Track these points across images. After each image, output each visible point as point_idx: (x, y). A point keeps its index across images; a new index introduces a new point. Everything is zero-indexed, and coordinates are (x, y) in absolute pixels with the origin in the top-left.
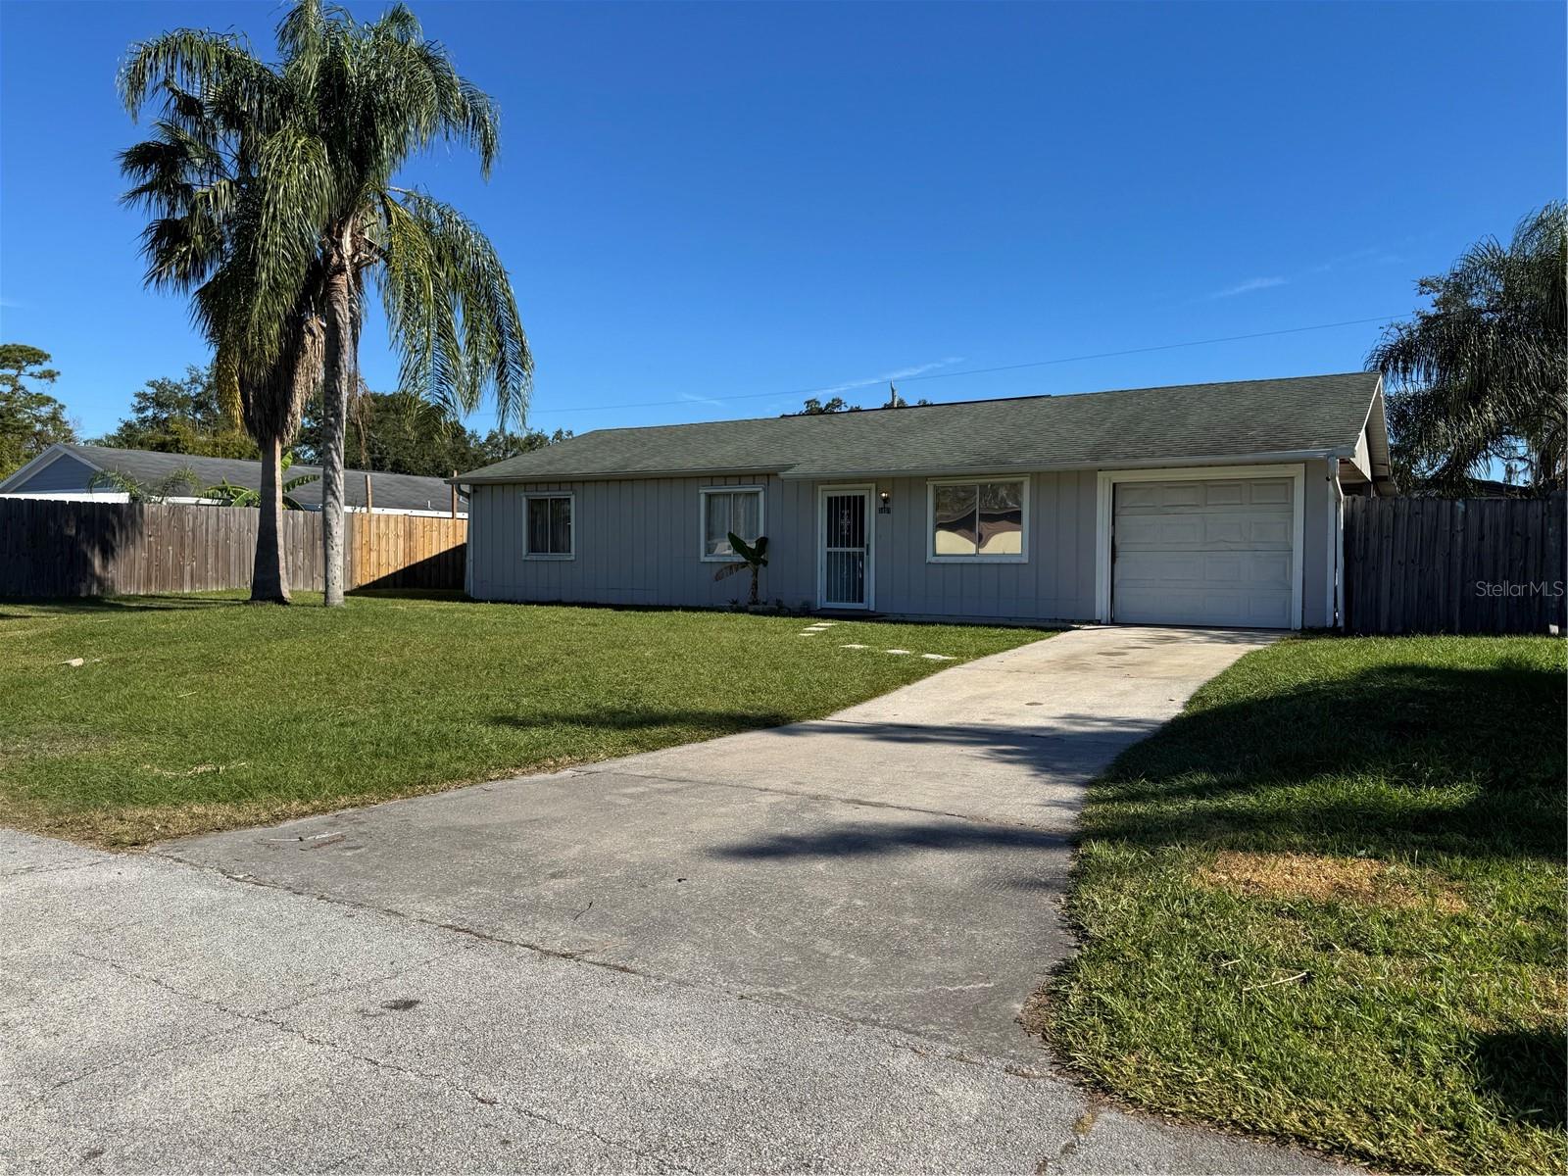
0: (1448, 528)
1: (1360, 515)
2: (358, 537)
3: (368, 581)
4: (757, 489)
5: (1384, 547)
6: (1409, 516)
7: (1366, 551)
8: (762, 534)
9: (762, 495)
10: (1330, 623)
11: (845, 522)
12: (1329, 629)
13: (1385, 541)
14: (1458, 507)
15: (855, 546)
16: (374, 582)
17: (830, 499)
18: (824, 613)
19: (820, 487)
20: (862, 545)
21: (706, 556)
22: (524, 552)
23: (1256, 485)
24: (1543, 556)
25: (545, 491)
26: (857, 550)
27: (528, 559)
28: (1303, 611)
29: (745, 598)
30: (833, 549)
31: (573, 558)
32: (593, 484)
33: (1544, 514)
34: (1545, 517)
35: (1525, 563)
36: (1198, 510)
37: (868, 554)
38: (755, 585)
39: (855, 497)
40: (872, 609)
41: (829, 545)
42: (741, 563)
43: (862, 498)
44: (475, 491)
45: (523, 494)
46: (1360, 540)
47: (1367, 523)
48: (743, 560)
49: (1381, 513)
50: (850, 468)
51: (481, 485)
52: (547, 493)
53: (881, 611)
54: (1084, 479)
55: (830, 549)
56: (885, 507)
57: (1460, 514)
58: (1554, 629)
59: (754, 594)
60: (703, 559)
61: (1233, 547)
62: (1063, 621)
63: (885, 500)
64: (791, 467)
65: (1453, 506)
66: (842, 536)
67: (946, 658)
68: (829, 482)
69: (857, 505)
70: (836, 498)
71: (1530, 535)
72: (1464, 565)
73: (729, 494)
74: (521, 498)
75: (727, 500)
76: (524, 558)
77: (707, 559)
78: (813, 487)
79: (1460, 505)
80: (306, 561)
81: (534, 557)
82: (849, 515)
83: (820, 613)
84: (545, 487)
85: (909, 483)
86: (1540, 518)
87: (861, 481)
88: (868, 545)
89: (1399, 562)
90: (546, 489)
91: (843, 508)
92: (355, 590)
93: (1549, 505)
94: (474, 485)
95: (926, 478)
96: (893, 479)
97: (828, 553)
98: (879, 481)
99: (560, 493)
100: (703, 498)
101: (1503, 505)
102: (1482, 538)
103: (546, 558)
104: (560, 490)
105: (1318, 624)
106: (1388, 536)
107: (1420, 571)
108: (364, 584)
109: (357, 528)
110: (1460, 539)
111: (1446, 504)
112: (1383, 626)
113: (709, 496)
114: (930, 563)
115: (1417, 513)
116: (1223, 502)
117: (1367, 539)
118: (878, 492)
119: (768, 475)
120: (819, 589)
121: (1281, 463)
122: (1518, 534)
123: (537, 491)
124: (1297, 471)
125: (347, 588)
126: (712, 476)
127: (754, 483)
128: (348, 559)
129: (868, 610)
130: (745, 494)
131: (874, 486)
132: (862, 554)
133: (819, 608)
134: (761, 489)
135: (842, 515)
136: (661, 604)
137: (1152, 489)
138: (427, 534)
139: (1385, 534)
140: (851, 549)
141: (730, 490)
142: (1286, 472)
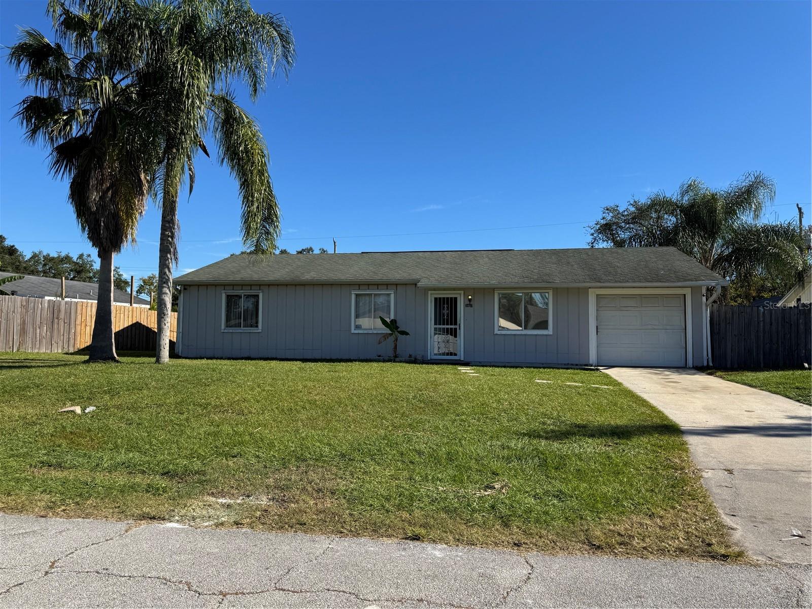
0: (756, 320)
1: (716, 313)
2: (79, 317)
3: (82, 346)
4: (390, 292)
5: (728, 328)
6: (738, 314)
7: (719, 330)
8: (392, 317)
9: (392, 296)
10: (705, 364)
11: (445, 312)
12: (705, 367)
13: (728, 326)
14: (760, 310)
15: (451, 324)
16: (88, 346)
17: (436, 299)
18: (433, 361)
19: (429, 292)
20: (456, 324)
21: (355, 330)
22: (223, 326)
23: (666, 297)
25: (240, 290)
26: (453, 327)
27: (225, 331)
28: (693, 359)
29: (391, 354)
30: (438, 326)
31: (260, 331)
32: (276, 286)
33: (798, 314)
34: (798, 315)
35: (790, 335)
36: (638, 309)
37: (460, 329)
38: (396, 347)
39: (451, 298)
40: (462, 359)
41: (435, 324)
43: (456, 299)
44: (185, 289)
45: (223, 291)
46: (716, 324)
47: (719, 316)
48: (390, 332)
49: (726, 313)
50: (453, 282)
52: (242, 291)
53: (467, 360)
54: (582, 293)
55: (436, 326)
56: (469, 304)
57: (761, 313)
58: (806, 365)
59: (395, 352)
60: (353, 331)
61: (656, 327)
62: (572, 364)
63: (470, 300)
65: (758, 309)
66: (444, 320)
68: (434, 290)
69: (453, 302)
70: (440, 298)
71: (792, 323)
72: (764, 337)
73: (371, 294)
74: (221, 294)
75: (367, 298)
76: (222, 331)
77: (356, 332)
78: (425, 292)
79: (761, 309)
80: (48, 333)
81: (231, 330)
82: (448, 307)
83: (429, 362)
84: (240, 287)
85: (486, 291)
87: (454, 289)
88: (460, 324)
89: (735, 335)
91: (444, 304)
92: (76, 352)
93: (799, 310)
94: (184, 285)
95: (494, 289)
96: (474, 289)
97: (435, 328)
98: (466, 290)
99: (251, 291)
100: (353, 297)
101: (780, 310)
102: (771, 324)
103: (240, 331)
104: (251, 290)
105: (700, 365)
106: (729, 323)
107: (745, 339)
108: (82, 347)
109: (79, 311)
110: (762, 325)
111: (755, 309)
113: (357, 295)
114: (497, 334)
115: (742, 312)
116: (650, 305)
117: (719, 324)
118: (466, 295)
119: (396, 285)
120: (429, 348)
121: (680, 287)
122: (787, 322)
123: (234, 290)
124: (688, 292)
125: (71, 350)
126: (359, 285)
127: (387, 289)
128: (73, 331)
129: (460, 360)
130: (379, 295)
131: (462, 292)
132: (456, 329)
133: (429, 359)
134: (393, 292)
135: (444, 307)
136: (323, 358)
137: (614, 298)
138: (118, 315)
139: (728, 322)
140: (449, 327)
141: (371, 292)
142: (682, 292)
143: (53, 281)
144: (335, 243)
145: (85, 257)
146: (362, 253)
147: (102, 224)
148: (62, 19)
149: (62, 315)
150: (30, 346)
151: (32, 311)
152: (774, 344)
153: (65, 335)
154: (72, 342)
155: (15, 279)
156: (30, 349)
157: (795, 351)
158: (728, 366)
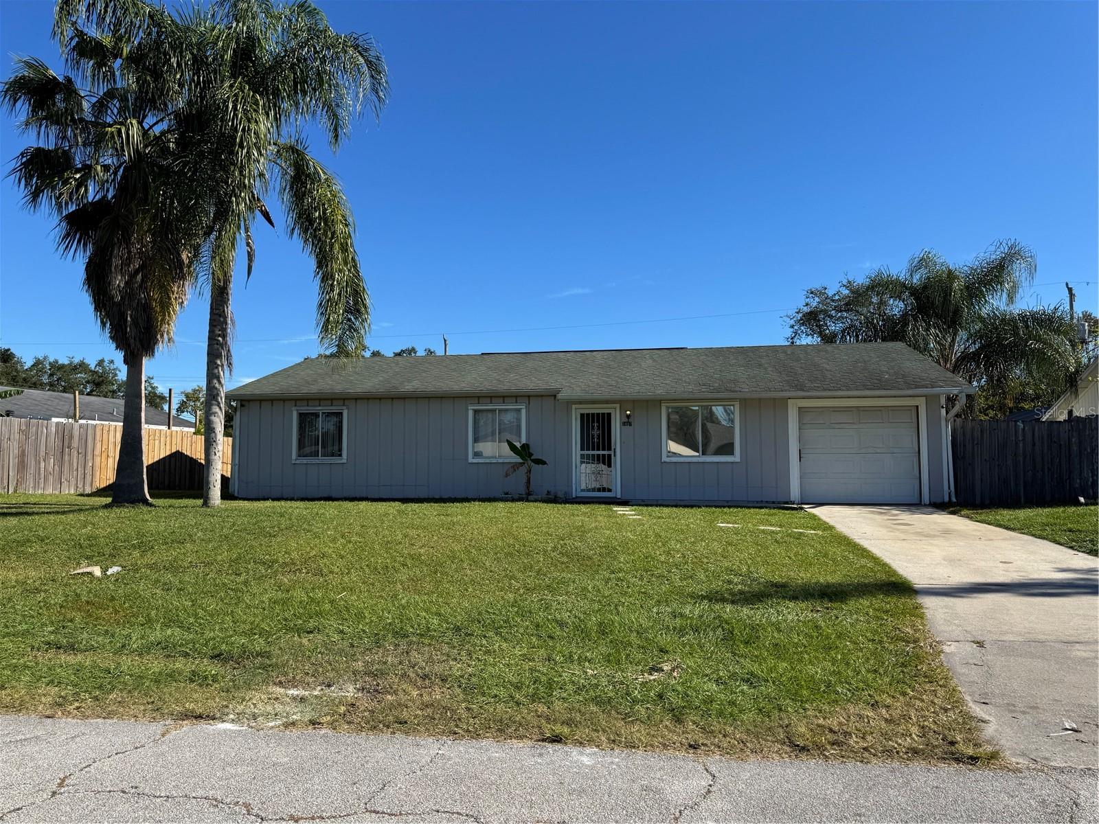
0: (1014, 439)
1: (959, 431)
2: (98, 445)
4: (521, 407)
5: (976, 450)
6: (990, 431)
7: (964, 453)
8: (524, 441)
9: (524, 412)
10: (946, 499)
11: (596, 432)
12: (946, 503)
13: (976, 447)
14: (1019, 426)
15: (604, 450)
17: (582, 415)
18: (579, 500)
19: (574, 406)
20: (609, 449)
21: (473, 458)
24: (1070, 455)
25: (316, 406)
26: (606, 452)
27: (298, 462)
28: (930, 493)
29: (519, 489)
30: (586, 452)
31: (345, 461)
32: (366, 401)
33: (1069, 430)
34: (1070, 432)
35: (1060, 459)
36: (855, 426)
37: (615, 456)
38: (529, 481)
39: (603, 414)
40: (619, 496)
41: (582, 449)
43: (609, 415)
44: (242, 406)
45: (294, 408)
46: (960, 446)
47: (964, 435)
48: (521, 461)
49: (973, 430)
50: (605, 393)
51: (249, 401)
52: (320, 408)
53: (626, 498)
54: (779, 405)
55: (583, 452)
56: (627, 422)
57: (1020, 430)
58: (1082, 500)
59: (528, 488)
60: (471, 460)
61: (879, 451)
62: (767, 502)
63: (628, 416)
65: (1016, 425)
66: (593, 443)
68: (581, 403)
69: (605, 420)
70: (588, 414)
71: (1062, 443)
72: (1024, 462)
73: (495, 410)
74: (291, 412)
75: (490, 415)
76: (293, 462)
77: (475, 461)
78: (568, 406)
79: (1020, 425)
80: (56, 467)
81: (304, 461)
82: (598, 427)
83: (574, 500)
84: (317, 403)
85: (650, 404)
86: (1067, 433)
87: (607, 402)
88: (615, 449)
89: (985, 460)
90: (318, 404)
91: (593, 422)
92: (95, 492)
93: (1072, 425)
94: (241, 400)
95: (660, 401)
96: (634, 401)
97: (581, 455)
98: (622, 403)
99: (332, 408)
100: (471, 414)
101: (1046, 425)
102: (1034, 445)
103: (318, 461)
104: (332, 405)
105: (939, 501)
106: (977, 444)
107: (998, 465)
109: (98, 437)
110: (1021, 445)
111: (1012, 424)
112: (978, 501)
113: (476, 411)
114: (665, 462)
115: (995, 430)
116: (870, 421)
117: (964, 446)
118: (623, 410)
119: (529, 396)
120: (574, 482)
121: (910, 396)
122: (1055, 442)
123: (308, 406)
124: (921, 402)
125: (88, 491)
126: (478, 397)
127: (516, 403)
128: (91, 465)
129: (616, 497)
130: (507, 410)
131: (618, 406)
132: (609, 456)
133: (574, 496)
134: (524, 407)
135: (593, 427)
136: (430, 497)
137: (822, 411)
138: (151, 441)
139: (976, 442)
140: (601, 452)
141: (496, 407)
142: (913, 402)
143: (62, 397)
144: (445, 341)
145: (106, 364)
146: (482, 354)
147: (129, 319)
148: (74, 43)
149: (75, 444)
150: (31, 486)
151: (34, 438)
152: (1038, 471)
153: (79, 469)
154: (89, 478)
155: (11, 395)
156: (31, 489)
157: (1066, 480)
158: (977, 502)
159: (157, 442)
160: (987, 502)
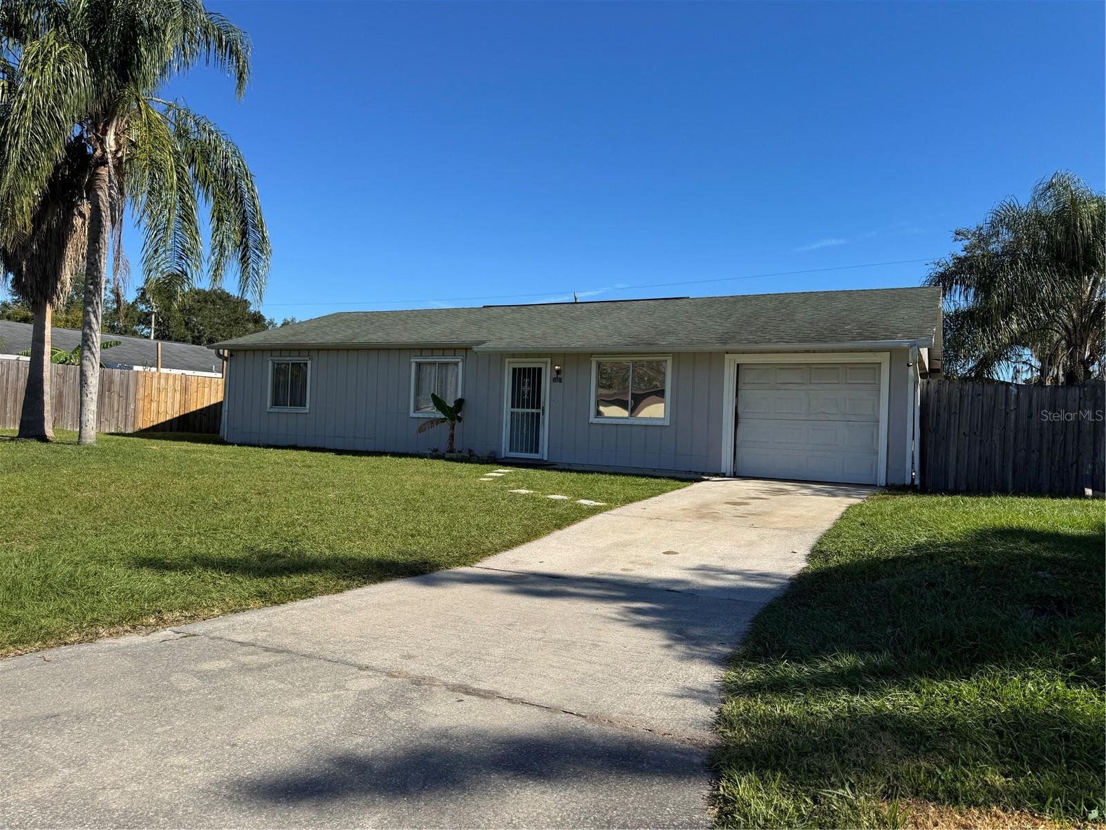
0: (1003, 408)
1: (933, 395)
2: (141, 390)
3: (148, 425)
4: (457, 360)
5: (952, 421)
6: (972, 397)
7: (938, 424)
8: (459, 396)
9: (460, 365)
10: (908, 481)
11: (526, 389)
12: (908, 487)
13: (952, 417)
15: (533, 408)
16: (153, 426)
17: (514, 370)
18: (507, 461)
19: (507, 360)
20: (538, 407)
21: (414, 412)
22: (269, 406)
23: (851, 368)
24: (1079, 432)
25: (286, 357)
26: (535, 411)
27: (271, 411)
28: (887, 471)
29: (444, 447)
30: (515, 410)
31: (307, 411)
32: (326, 352)
33: (1080, 398)
34: (1082, 401)
35: (1065, 436)
36: (804, 387)
37: (543, 414)
38: (452, 436)
39: (534, 369)
40: (545, 458)
41: (513, 406)
42: (442, 419)
43: (540, 369)
44: (231, 355)
45: (269, 358)
46: (933, 414)
47: (939, 401)
50: (531, 345)
51: (237, 351)
52: (289, 358)
53: (551, 461)
54: (713, 359)
55: (513, 410)
56: (557, 378)
57: (1013, 397)
58: (1089, 492)
59: (451, 444)
60: (412, 414)
61: (831, 418)
62: (696, 473)
63: (558, 372)
64: (484, 342)
65: (1007, 389)
66: (523, 400)
67: (598, 504)
68: (514, 356)
69: (536, 375)
70: (520, 369)
72: (1015, 438)
73: (434, 363)
74: (268, 362)
75: (433, 367)
76: (268, 410)
77: (416, 415)
78: (502, 359)
79: (1014, 389)
81: (276, 409)
82: (529, 383)
83: (504, 461)
84: (288, 353)
85: (579, 358)
86: (1077, 401)
87: (539, 355)
88: (543, 408)
89: (964, 434)
90: (288, 355)
91: (524, 377)
92: (137, 432)
93: (1084, 391)
94: (231, 351)
95: (591, 354)
96: (565, 354)
97: (512, 412)
98: (553, 356)
99: (299, 358)
100: (413, 366)
101: (1048, 390)
102: (1030, 416)
103: (286, 411)
104: (299, 356)
105: (898, 482)
106: (955, 413)
107: (981, 441)
108: (145, 427)
110: (1013, 417)
112: (951, 486)
113: (419, 365)
114: (592, 423)
115: (979, 395)
116: (823, 382)
117: (938, 414)
118: (553, 366)
119: (466, 349)
120: (504, 441)
121: (871, 351)
123: (281, 356)
124: (884, 358)
125: (130, 430)
126: (421, 349)
128: (132, 407)
129: (542, 460)
130: (447, 364)
131: (549, 360)
132: (538, 415)
133: (503, 457)
134: (460, 360)
135: (524, 383)
136: (376, 450)
137: (767, 369)
138: (200, 389)
139: (953, 411)
140: (530, 410)
141: (436, 360)
142: (875, 359)
146: (485, 306)
149: (116, 387)
152: (1034, 451)
153: (120, 411)
154: (130, 420)
157: (1072, 466)
158: (949, 487)
159: (207, 390)
160: (963, 487)
